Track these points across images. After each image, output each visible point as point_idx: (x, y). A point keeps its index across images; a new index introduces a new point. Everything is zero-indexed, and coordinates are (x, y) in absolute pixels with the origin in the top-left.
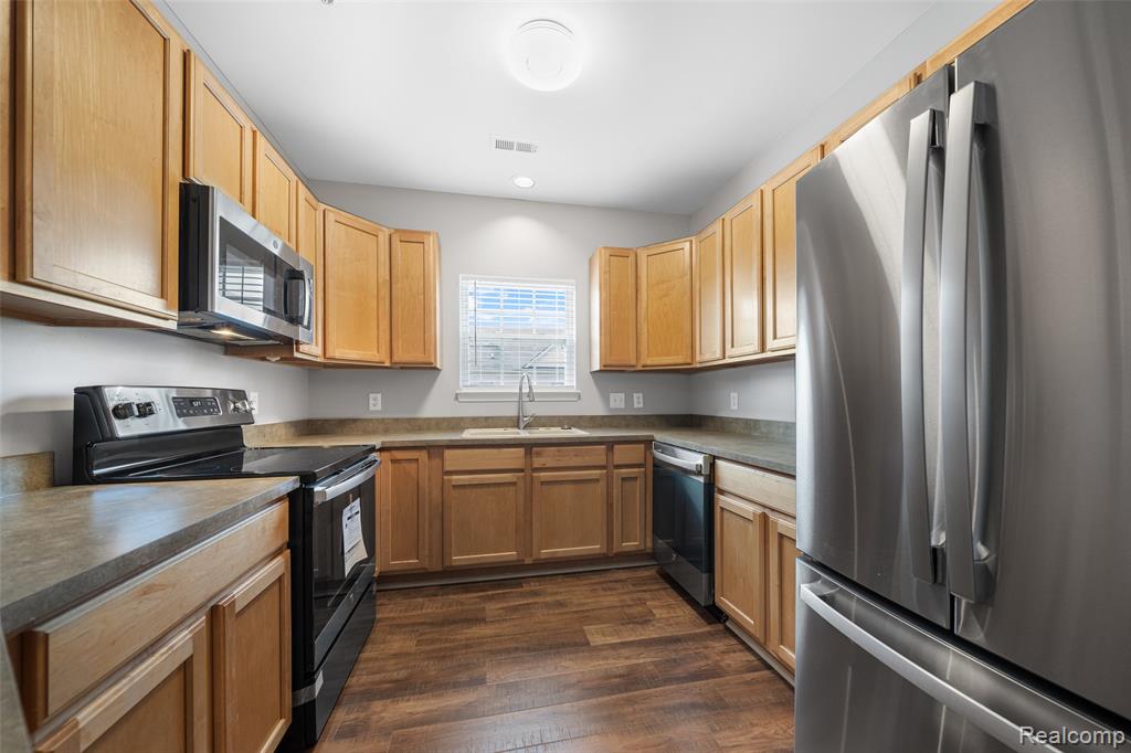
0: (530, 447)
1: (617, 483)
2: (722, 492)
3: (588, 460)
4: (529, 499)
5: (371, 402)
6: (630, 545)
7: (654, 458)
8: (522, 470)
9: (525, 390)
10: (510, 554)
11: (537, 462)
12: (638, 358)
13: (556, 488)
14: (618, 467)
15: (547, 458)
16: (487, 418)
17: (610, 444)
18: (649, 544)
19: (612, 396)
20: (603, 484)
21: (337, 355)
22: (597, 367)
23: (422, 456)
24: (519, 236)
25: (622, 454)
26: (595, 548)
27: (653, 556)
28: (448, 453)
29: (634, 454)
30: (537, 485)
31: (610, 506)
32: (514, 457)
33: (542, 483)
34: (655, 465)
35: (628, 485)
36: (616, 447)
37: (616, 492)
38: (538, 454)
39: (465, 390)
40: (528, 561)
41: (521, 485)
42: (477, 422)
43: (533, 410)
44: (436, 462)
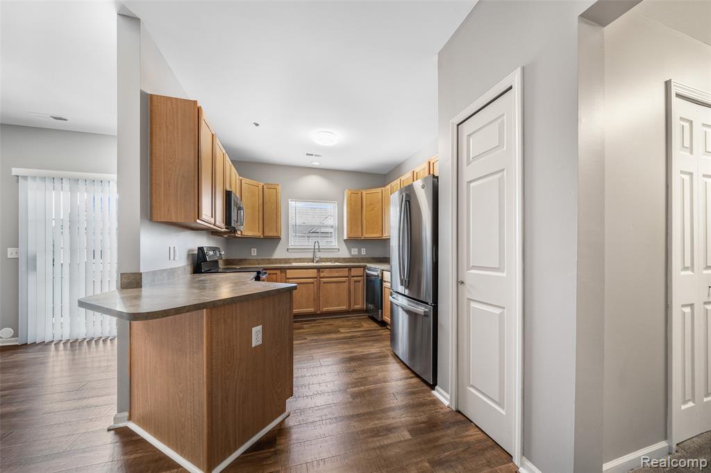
0: (319, 269)
1: (352, 282)
2: (385, 282)
3: (341, 274)
4: (319, 288)
5: (252, 252)
6: (358, 307)
7: (367, 273)
8: (316, 278)
9: (317, 247)
10: (312, 310)
11: (322, 275)
12: (362, 235)
13: (329, 285)
14: (353, 277)
15: (325, 273)
16: (300, 259)
17: (350, 268)
18: (365, 307)
19: (353, 250)
20: (347, 284)
21: (246, 234)
22: (345, 238)
23: (278, 272)
24: (314, 183)
25: (354, 272)
26: (344, 308)
27: (367, 311)
28: (288, 271)
29: (359, 272)
30: (322, 283)
31: (350, 292)
32: (313, 273)
33: (324, 283)
34: (367, 276)
35: (357, 283)
36: (352, 269)
37: (352, 287)
38: (322, 272)
39: (291, 247)
40: (318, 312)
41: (315, 283)
42: (296, 260)
43: (319, 255)
44: (283, 275)
